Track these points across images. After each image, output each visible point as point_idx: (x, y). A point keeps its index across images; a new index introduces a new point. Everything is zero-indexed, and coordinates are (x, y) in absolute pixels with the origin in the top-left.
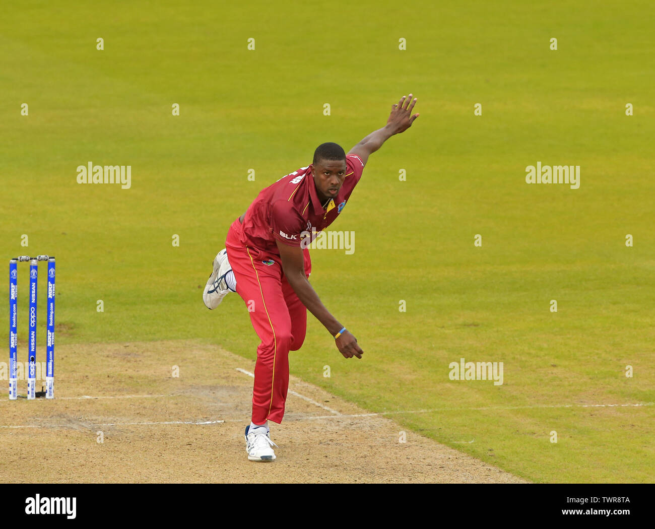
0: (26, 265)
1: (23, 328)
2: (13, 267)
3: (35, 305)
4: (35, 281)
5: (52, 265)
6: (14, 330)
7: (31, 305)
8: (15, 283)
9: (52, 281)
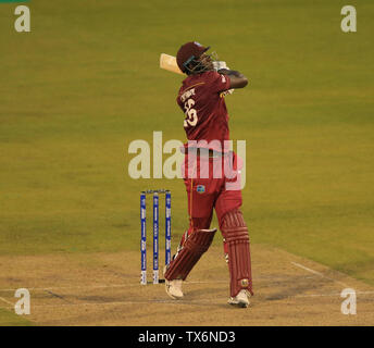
0: (151, 196)
1: (150, 238)
2: (143, 197)
3: (157, 222)
4: (157, 206)
5: (168, 196)
6: (144, 239)
7: (154, 222)
8: (144, 207)
9: (169, 206)
